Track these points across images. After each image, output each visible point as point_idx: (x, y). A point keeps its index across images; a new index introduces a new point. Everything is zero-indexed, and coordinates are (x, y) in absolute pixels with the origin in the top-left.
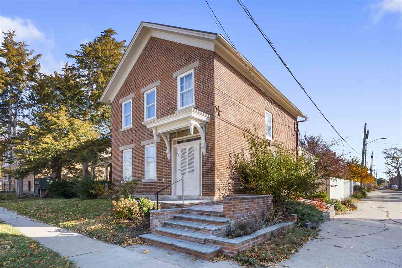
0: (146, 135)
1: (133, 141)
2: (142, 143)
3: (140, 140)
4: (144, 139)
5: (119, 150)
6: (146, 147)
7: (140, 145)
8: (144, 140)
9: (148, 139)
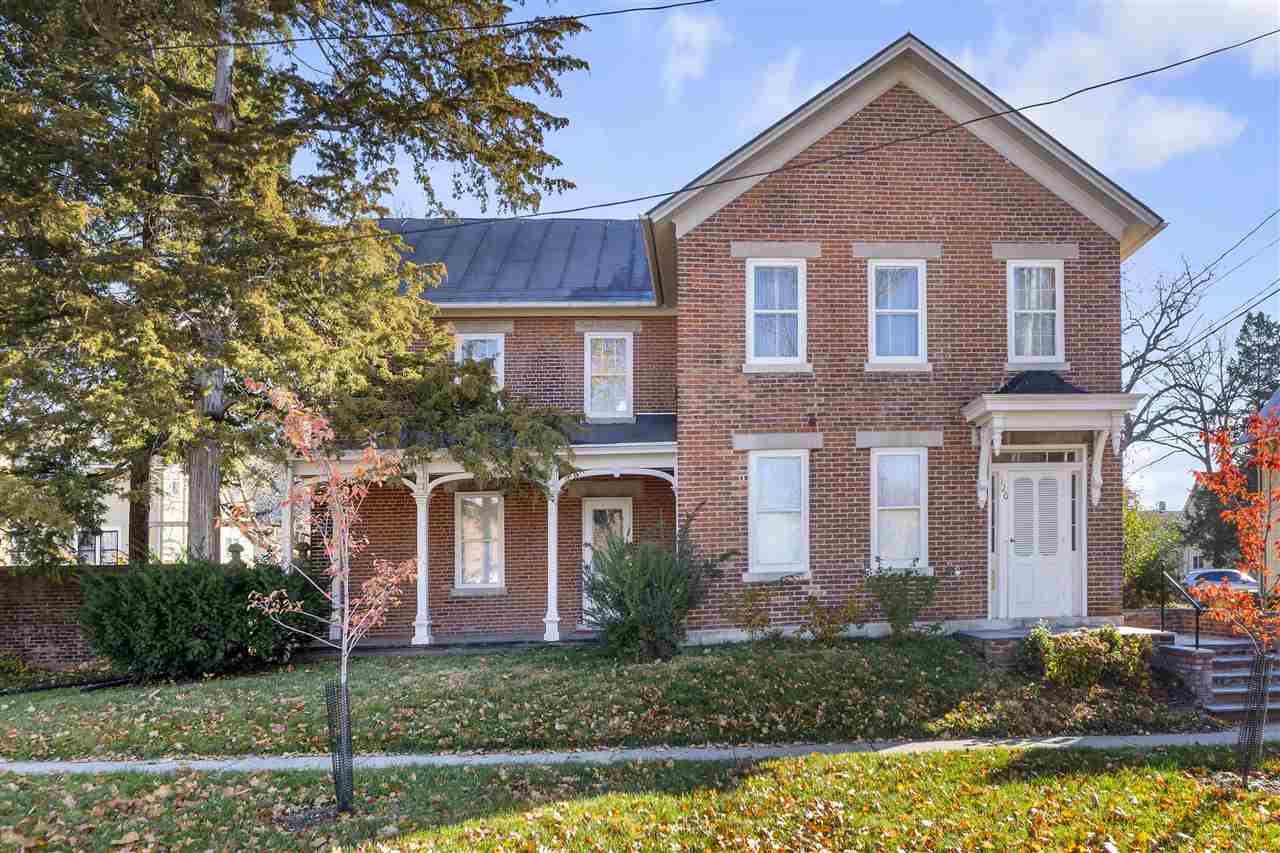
0: (885, 412)
1: (812, 423)
2: (862, 439)
3: (851, 424)
4: (872, 425)
5: (731, 448)
6: (875, 454)
7: (853, 445)
8: (872, 427)
9: (892, 429)
